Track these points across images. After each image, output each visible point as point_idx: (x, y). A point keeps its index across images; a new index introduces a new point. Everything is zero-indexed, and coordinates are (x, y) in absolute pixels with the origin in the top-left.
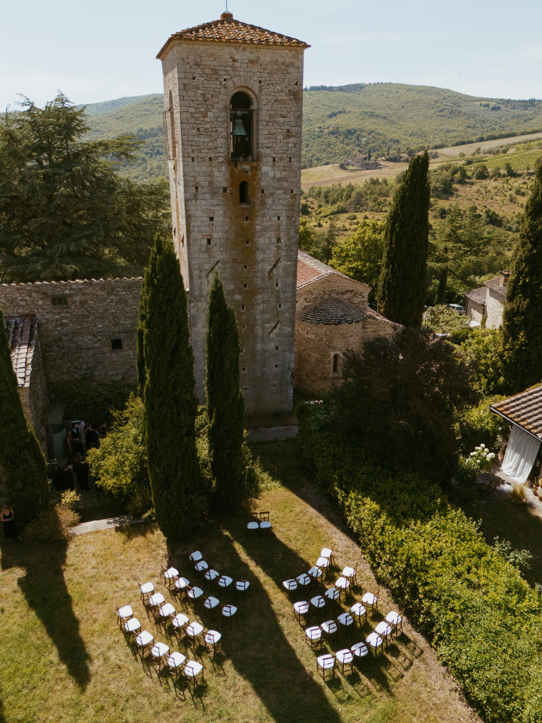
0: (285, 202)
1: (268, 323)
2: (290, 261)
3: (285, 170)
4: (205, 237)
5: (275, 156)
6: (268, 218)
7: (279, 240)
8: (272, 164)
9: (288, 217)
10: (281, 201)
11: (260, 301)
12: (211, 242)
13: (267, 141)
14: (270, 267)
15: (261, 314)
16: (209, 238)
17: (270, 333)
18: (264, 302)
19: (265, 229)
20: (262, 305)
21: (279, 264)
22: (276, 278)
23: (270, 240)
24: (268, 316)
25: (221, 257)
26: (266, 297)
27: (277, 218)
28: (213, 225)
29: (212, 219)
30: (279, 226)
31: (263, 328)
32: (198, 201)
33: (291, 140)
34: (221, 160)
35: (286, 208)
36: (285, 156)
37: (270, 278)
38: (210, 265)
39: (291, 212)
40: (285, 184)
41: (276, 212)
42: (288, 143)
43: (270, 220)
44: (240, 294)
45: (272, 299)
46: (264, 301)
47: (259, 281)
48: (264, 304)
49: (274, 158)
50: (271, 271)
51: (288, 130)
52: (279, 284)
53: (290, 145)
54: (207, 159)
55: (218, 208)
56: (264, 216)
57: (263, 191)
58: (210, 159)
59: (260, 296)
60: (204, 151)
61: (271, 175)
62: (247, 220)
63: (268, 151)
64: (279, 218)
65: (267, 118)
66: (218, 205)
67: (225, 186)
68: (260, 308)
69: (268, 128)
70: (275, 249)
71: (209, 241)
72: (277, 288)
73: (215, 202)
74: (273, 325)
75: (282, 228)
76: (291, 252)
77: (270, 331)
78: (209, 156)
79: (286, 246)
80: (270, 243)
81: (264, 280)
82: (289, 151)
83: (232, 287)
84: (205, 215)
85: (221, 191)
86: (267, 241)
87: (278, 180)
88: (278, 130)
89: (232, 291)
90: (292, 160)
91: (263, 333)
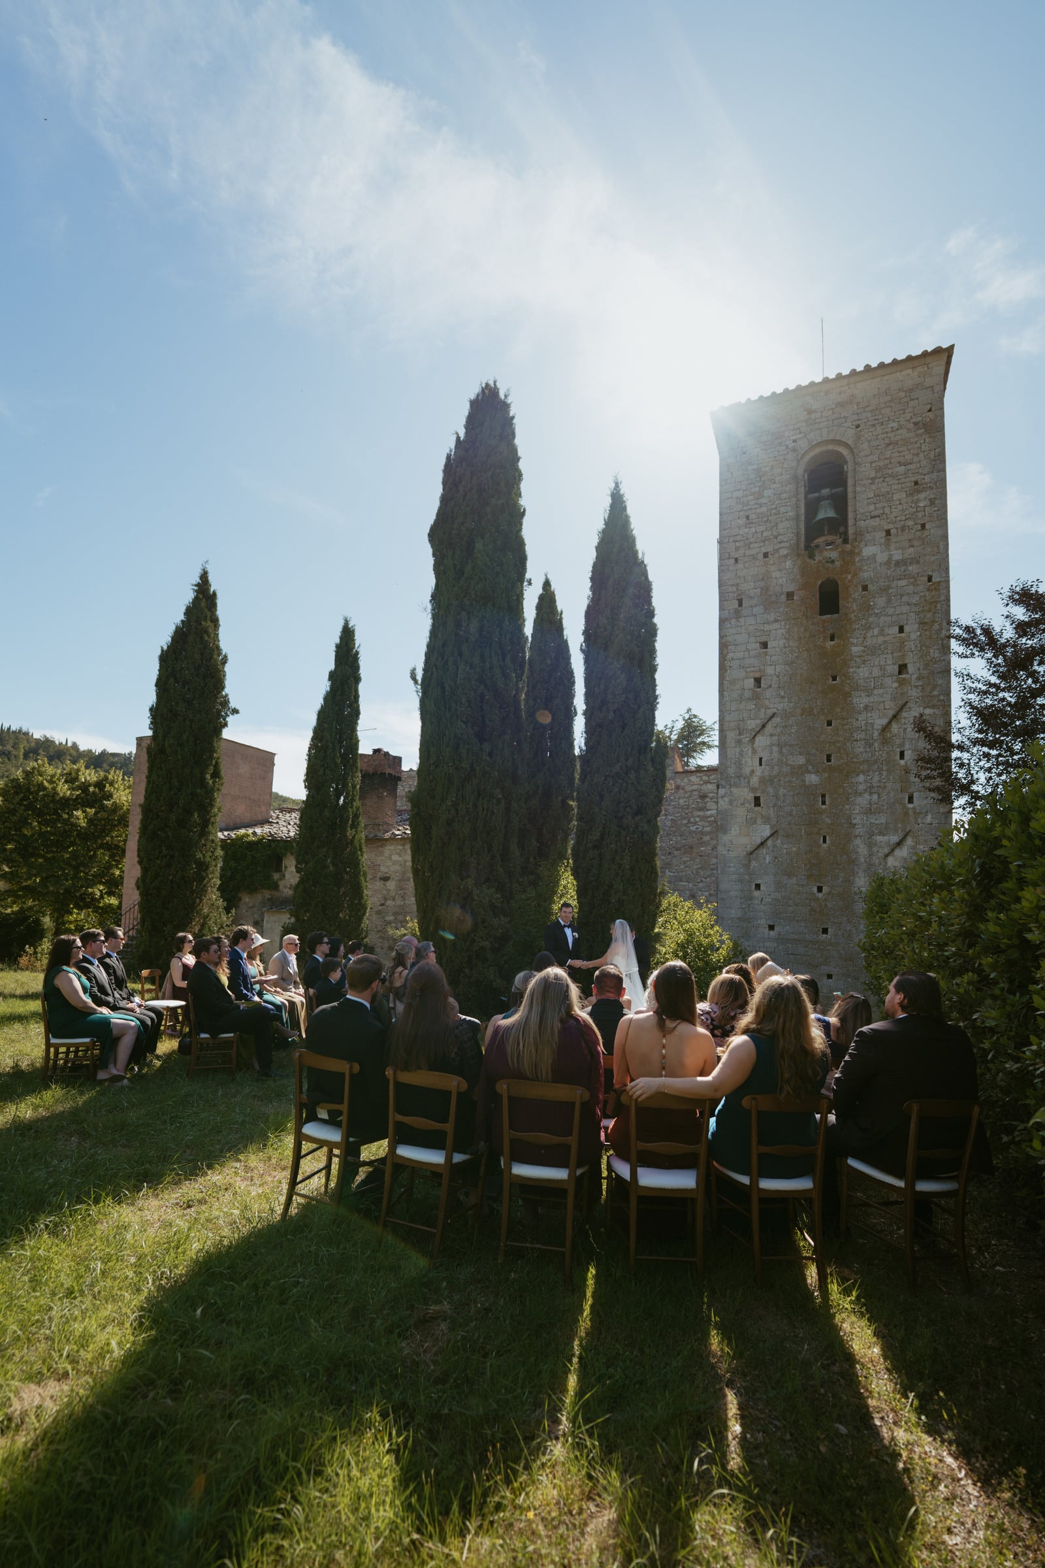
0: (915, 599)
1: (881, 834)
2: (933, 707)
3: (912, 546)
4: (752, 675)
5: (891, 526)
6: (876, 631)
7: (902, 668)
8: (883, 540)
9: (922, 623)
10: (905, 598)
11: (861, 787)
12: (762, 682)
13: (872, 507)
14: (885, 721)
15: (866, 813)
16: (757, 675)
17: (887, 856)
18: (870, 790)
19: (873, 651)
20: (867, 796)
21: (904, 714)
22: (898, 741)
23: (882, 668)
24: (882, 819)
25: (780, 706)
26: (876, 778)
27: (897, 629)
28: (766, 654)
29: (765, 645)
30: (902, 643)
31: (871, 845)
32: (742, 620)
33: (922, 496)
34: (784, 552)
35: (916, 609)
36: (910, 523)
37: (885, 742)
38: (758, 722)
39: (929, 615)
40: (913, 569)
41: (894, 618)
42: (918, 500)
43: (882, 633)
44: (816, 773)
45: (889, 785)
46: (871, 787)
47: (860, 748)
48: (871, 794)
49: (888, 533)
50: (886, 728)
51: (916, 483)
52: (908, 754)
53: (921, 504)
54: (761, 556)
55: (776, 625)
56: (869, 627)
57: (865, 588)
58: (766, 555)
59: (861, 778)
60: (756, 545)
61: (882, 557)
62: (832, 639)
63: (875, 522)
64: (901, 630)
65: (873, 474)
66: (776, 621)
67: (790, 590)
68: (863, 801)
69: (874, 487)
70: (896, 685)
71: (758, 681)
72: (902, 762)
73: (772, 617)
74: (895, 839)
75: (910, 645)
76: (933, 689)
77: (886, 851)
78: (764, 550)
79: (918, 679)
80: (884, 676)
81: (871, 745)
82: (920, 515)
83: (801, 760)
84: (753, 639)
85: (784, 598)
86: (876, 672)
87: (898, 563)
88: (895, 487)
89: (800, 767)
90: (927, 526)
91: (871, 855)
